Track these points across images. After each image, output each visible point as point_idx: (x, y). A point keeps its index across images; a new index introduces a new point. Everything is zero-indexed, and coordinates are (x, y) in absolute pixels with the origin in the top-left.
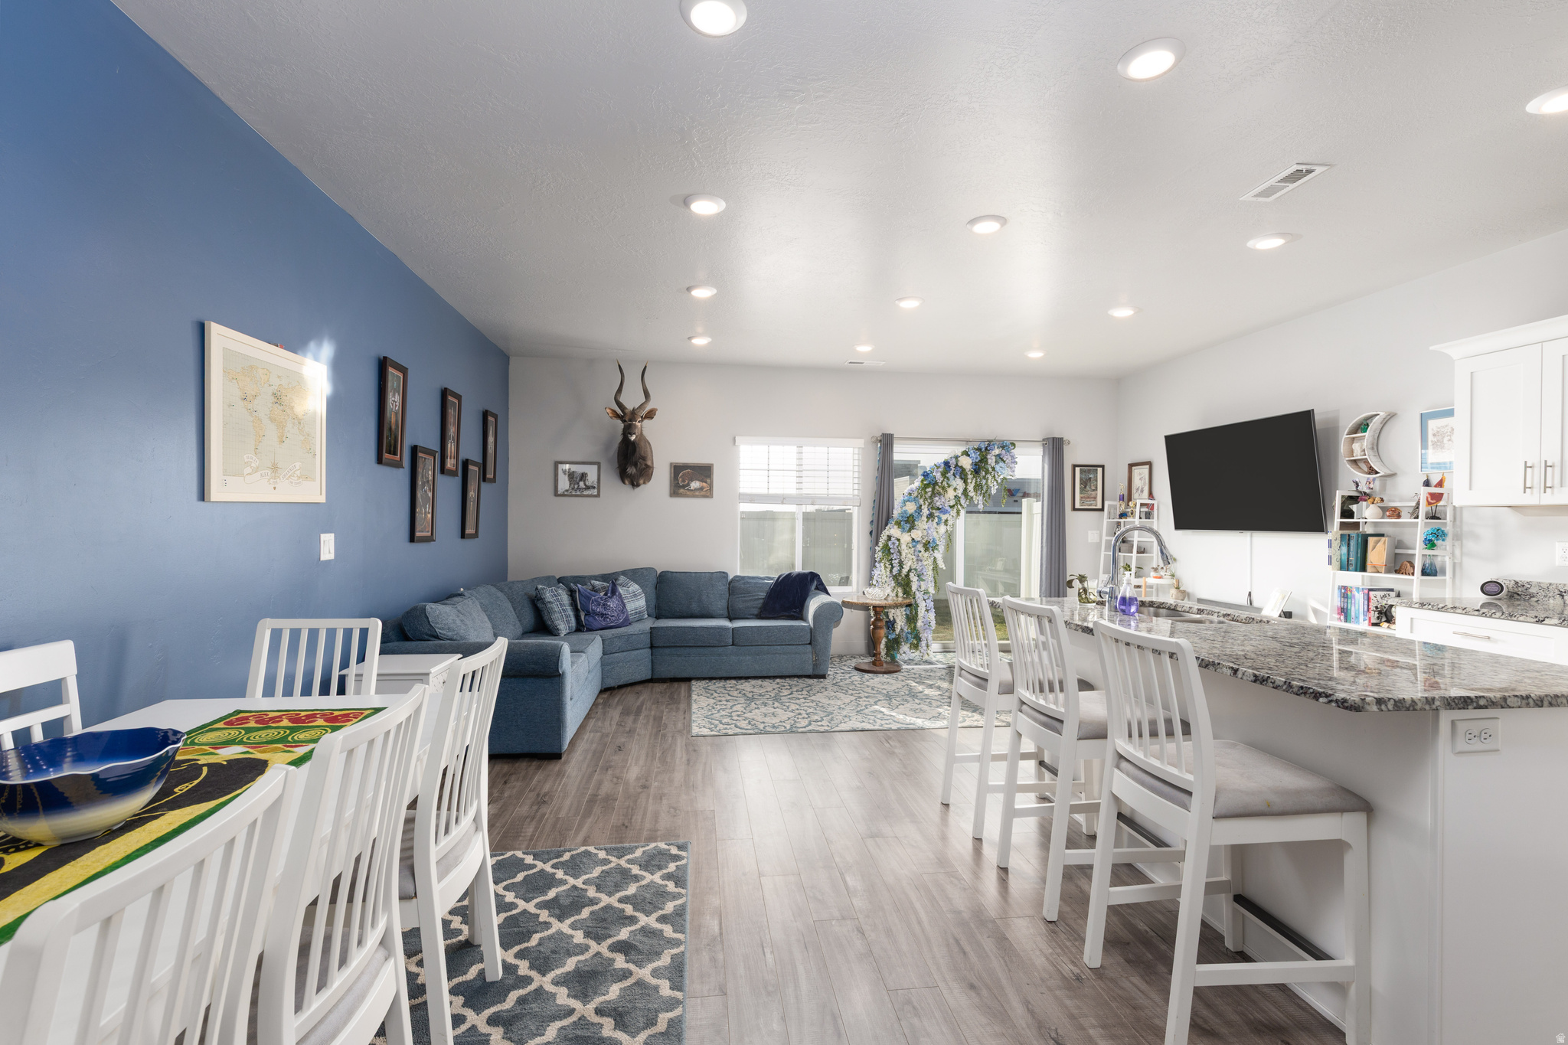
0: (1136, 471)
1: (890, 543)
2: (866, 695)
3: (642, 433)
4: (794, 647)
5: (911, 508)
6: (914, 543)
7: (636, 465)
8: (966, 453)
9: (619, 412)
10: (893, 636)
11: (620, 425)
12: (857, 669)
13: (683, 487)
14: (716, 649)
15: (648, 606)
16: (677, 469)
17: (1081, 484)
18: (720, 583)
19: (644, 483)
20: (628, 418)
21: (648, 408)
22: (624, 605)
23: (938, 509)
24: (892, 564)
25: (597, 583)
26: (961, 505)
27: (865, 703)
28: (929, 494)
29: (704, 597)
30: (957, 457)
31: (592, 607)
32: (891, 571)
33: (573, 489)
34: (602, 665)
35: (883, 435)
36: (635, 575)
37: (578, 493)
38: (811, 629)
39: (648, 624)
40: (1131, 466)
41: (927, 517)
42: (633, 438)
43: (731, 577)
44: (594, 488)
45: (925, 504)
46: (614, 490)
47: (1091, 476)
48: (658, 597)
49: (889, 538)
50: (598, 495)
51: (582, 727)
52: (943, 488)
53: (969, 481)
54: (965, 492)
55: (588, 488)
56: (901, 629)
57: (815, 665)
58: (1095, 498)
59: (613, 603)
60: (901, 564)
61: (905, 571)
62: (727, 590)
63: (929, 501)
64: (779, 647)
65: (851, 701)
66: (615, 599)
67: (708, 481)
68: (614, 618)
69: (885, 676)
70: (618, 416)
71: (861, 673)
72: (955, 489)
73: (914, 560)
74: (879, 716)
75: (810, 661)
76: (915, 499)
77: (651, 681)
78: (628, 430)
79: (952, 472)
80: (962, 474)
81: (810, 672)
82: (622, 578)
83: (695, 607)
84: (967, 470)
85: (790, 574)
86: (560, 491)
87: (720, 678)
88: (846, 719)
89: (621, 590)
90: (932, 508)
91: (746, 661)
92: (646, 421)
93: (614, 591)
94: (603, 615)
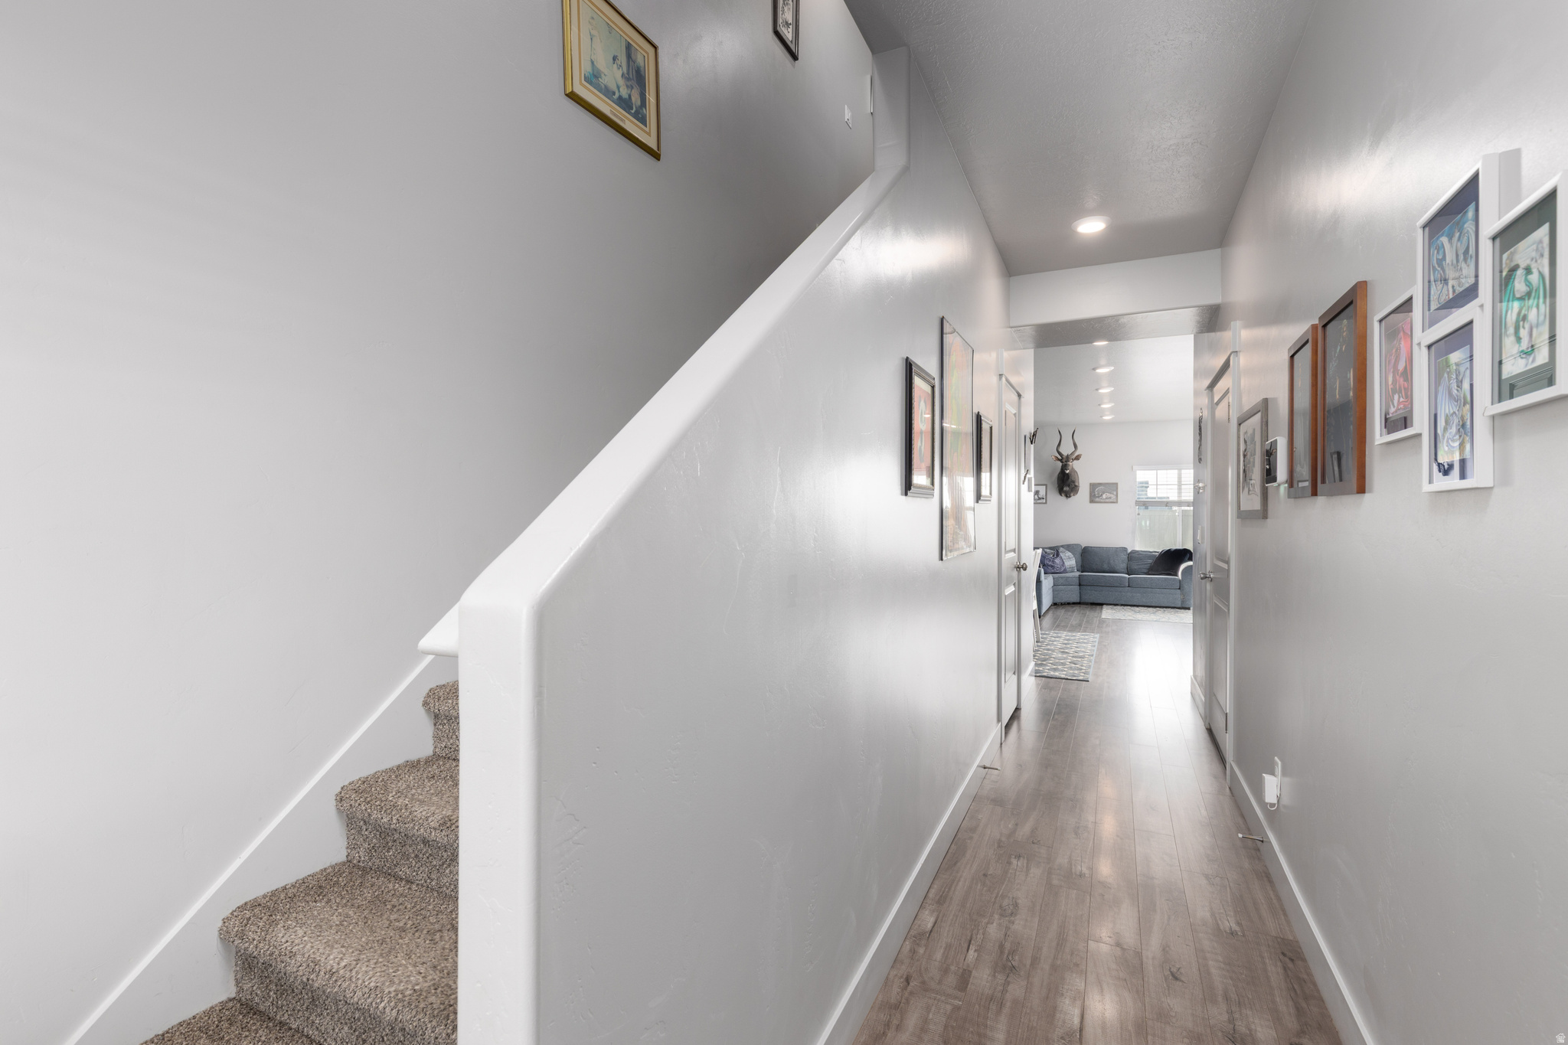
3: (1072, 468)
4: (1168, 591)
7: (1069, 486)
9: (1060, 457)
11: (1060, 464)
13: (1098, 497)
14: (1118, 589)
15: (1077, 566)
16: (1093, 486)
18: (1122, 554)
19: (1074, 495)
20: (1064, 460)
21: (1076, 454)
22: (1064, 563)
25: (1048, 550)
29: (1112, 562)
31: (1046, 562)
34: (1053, 591)
36: (1069, 547)
38: (1180, 581)
39: (1077, 574)
42: (1068, 472)
43: (1129, 551)
44: (1043, 499)
46: (1055, 499)
48: (1083, 560)
50: (1046, 503)
51: (1048, 610)
55: (1040, 499)
57: (1183, 602)
59: (1057, 561)
62: (1127, 557)
64: (1158, 589)
66: (1058, 558)
67: (1115, 492)
68: (1059, 568)
70: (1059, 460)
75: (1179, 599)
77: (1079, 603)
78: (1064, 467)
81: (1179, 606)
82: (1061, 549)
83: (1105, 566)
85: (1171, 549)
87: (1122, 605)
89: (1061, 554)
91: (1138, 597)
92: (1075, 461)
93: (1058, 555)
94: (1052, 566)
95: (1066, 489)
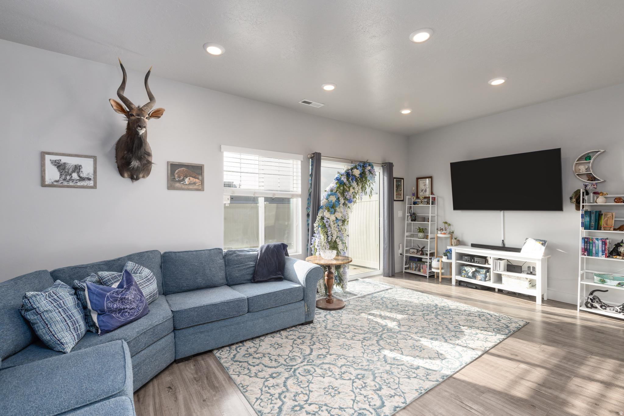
0: (421, 182)
4: (293, 305)
5: (333, 199)
6: (337, 221)
7: (140, 159)
8: (356, 168)
9: (124, 107)
14: (235, 319)
15: (158, 287)
16: (173, 167)
17: (396, 187)
18: (218, 258)
19: (143, 177)
21: (154, 108)
22: (141, 293)
23: (348, 200)
28: (342, 191)
29: (207, 271)
30: (351, 170)
31: (107, 304)
33: (64, 180)
35: (317, 153)
36: (142, 259)
37: (71, 184)
38: (304, 289)
40: (418, 179)
41: (343, 205)
42: (142, 132)
43: (224, 252)
44: (89, 179)
45: (341, 196)
47: (399, 184)
48: (164, 275)
49: (323, 218)
50: (95, 187)
53: (359, 184)
54: (358, 190)
55: (82, 179)
57: (307, 315)
58: (401, 194)
59: (130, 295)
62: (223, 262)
63: (343, 195)
67: (200, 177)
68: (133, 311)
70: (122, 110)
72: (354, 188)
75: (305, 312)
76: (335, 194)
77: (173, 364)
78: (136, 123)
79: (351, 178)
81: (303, 321)
82: (132, 264)
84: (357, 178)
86: (48, 181)
90: (345, 199)
93: (129, 280)
95: (135, 163)
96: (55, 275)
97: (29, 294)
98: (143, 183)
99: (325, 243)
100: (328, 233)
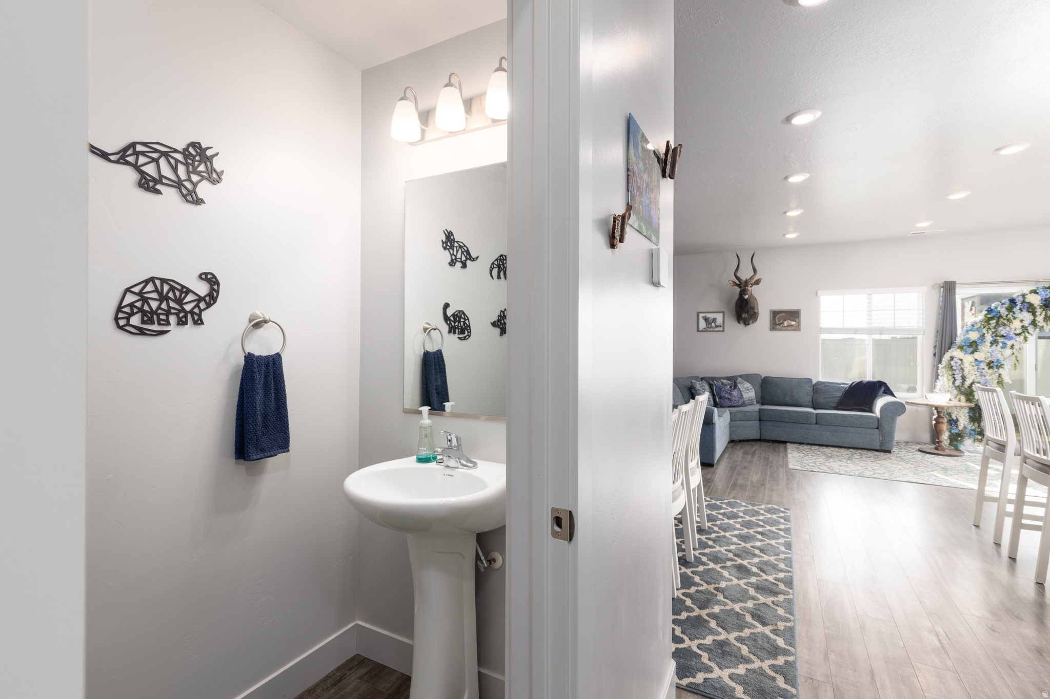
1: (952, 363)
2: (925, 466)
3: (751, 293)
6: (977, 363)
7: (748, 312)
8: (1035, 292)
9: (737, 282)
10: (957, 431)
11: (738, 290)
12: (920, 451)
13: (779, 324)
14: (804, 425)
15: (756, 397)
16: (775, 314)
18: (807, 386)
19: (753, 323)
20: (743, 286)
21: (756, 278)
22: (742, 395)
23: (1003, 336)
24: (954, 378)
25: (725, 381)
26: (1028, 333)
27: (922, 470)
28: (993, 325)
29: (795, 393)
30: (1024, 296)
31: (723, 394)
32: (954, 383)
33: (708, 327)
34: (730, 427)
35: (946, 282)
36: (748, 377)
37: (711, 330)
38: (878, 419)
39: (757, 407)
41: (991, 343)
42: (746, 297)
43: (814, 382)
44: (721, 326)
45: (988, 333)
46: (733, 327)
48: (763, 392)
49: (952, 358)
50: (723, 331)
51: (722, 456)
52: (1008, 320)
53: (1038, 314)
54: (1034, 323)
55: (717, 326)
56: (965, 427)
57: (882, 443)
59: (735, 393)
60: (964, 378)
61: (967, 383)
62: (812, 390)
63: (993, 330)
64: (852, 428)
65: (911, 467)
66: (736, 390)
67: (797, 320)
68: (736, 401)
69: (946, 457)
70: (736, 285)
71: (923, 454)
72: (1022, 321)
73: (978, 375)
74: (933, 478)
75: (878, 440)
76: (979, 329)
77: (760, 440)
78: (743, 292)
79: (1018, 307)
80: (1031, 308)
81: (878, 447)
82: (739, 379)
83: (788, 399)
84: (1035, 305)
85: (861, 382)
86: (701, 328)
87: (808, 444)
88: (903, 476)
89: (739, 386)
90: (996, 336)
91: (826, 435)
92: (755, 287)
93: (735, 386)
94: (729, 399)
95: (744, 316)
96: (702, 379)
97: (693, 381)
98: (753, 327)
99: (949, 387)
100: (955, 376)
